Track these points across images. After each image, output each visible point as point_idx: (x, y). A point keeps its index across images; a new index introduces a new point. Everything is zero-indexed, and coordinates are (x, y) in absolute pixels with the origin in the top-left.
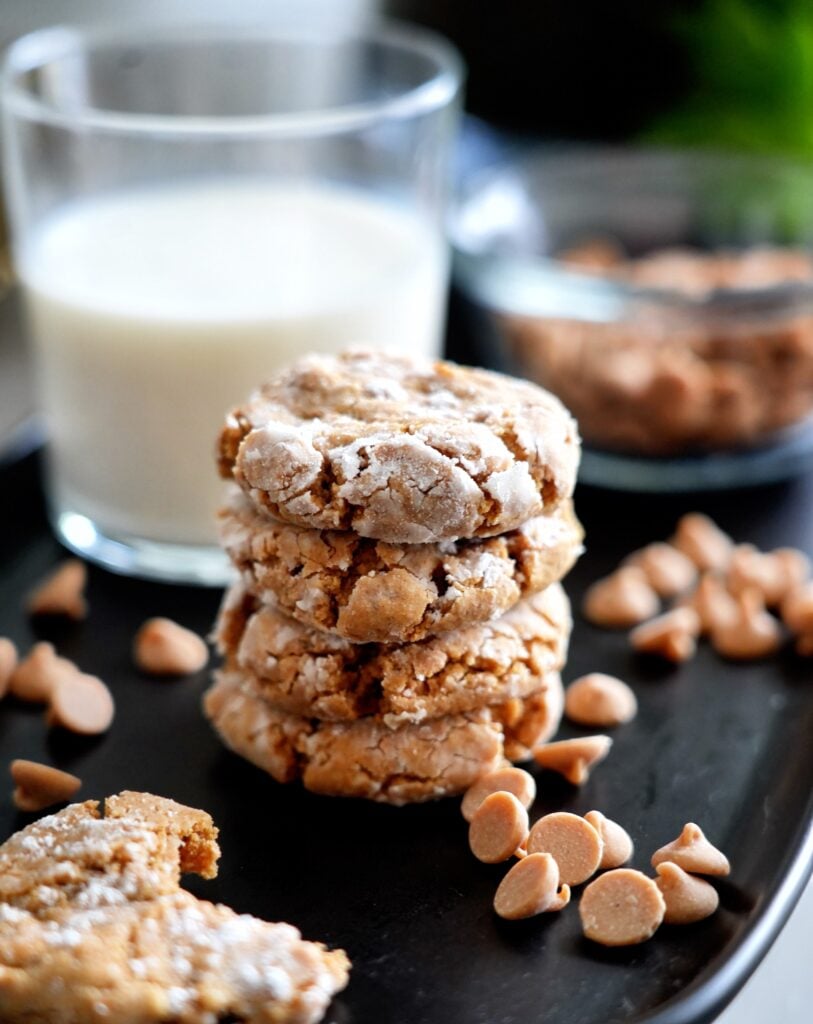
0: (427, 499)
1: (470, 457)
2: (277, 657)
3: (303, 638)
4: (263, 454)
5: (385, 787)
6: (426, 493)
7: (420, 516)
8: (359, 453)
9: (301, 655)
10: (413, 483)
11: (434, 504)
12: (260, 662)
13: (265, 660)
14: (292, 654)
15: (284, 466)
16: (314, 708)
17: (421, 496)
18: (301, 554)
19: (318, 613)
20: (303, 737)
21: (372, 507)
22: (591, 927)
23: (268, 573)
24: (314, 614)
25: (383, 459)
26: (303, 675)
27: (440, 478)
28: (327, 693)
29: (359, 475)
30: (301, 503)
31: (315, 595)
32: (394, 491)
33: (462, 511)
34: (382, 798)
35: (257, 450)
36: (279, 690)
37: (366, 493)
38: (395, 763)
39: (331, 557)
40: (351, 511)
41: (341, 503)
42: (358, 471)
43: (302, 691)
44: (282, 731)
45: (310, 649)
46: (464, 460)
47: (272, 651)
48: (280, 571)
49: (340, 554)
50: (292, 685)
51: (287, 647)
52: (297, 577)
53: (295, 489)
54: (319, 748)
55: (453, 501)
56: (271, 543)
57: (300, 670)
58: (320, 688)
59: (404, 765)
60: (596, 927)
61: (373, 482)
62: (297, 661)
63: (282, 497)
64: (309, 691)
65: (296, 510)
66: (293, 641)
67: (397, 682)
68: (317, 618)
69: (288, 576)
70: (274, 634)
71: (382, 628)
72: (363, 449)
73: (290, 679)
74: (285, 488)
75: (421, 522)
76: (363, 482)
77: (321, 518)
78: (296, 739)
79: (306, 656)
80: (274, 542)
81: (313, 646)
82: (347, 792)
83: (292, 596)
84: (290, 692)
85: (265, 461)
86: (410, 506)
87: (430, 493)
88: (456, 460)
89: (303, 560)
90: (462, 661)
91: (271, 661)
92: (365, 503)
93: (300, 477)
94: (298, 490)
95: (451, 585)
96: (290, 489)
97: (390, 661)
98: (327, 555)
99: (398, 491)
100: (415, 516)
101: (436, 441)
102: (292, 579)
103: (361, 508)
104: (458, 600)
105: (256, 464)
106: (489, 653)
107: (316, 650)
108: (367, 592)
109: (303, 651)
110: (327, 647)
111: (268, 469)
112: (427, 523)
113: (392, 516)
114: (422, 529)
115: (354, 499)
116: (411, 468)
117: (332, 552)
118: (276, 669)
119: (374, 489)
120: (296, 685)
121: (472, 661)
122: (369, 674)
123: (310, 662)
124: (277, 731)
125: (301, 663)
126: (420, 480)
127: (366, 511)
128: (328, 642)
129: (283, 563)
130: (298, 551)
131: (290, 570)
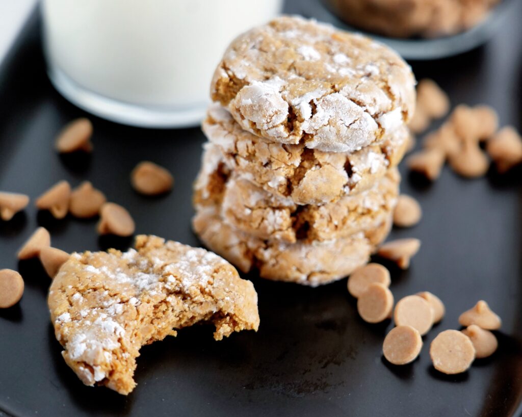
0: (349, 130)
1: (370, 105)
2: (252, 209)
3: (266, 199)
4: (253, 102)
5: (309, 277)
6: (348, 127)
7: (344, 139)
8: (310, 103)
9: (265, 208)
10: (342, 122)
11: (353, 133)
12: (239, 210)
13: (243, 210)
14: (260, 208)
15: (267, 111)
16: (272, 237)
17: (346, 128)
18: (271, 156)
19: (280, 189)
20: (261, 251)
21: (319, 135)
22: (439, 365)
23: (249, 164)
24: (278, 189)
25: (325, 108)
26: (267, 219)
27: (356, 119)
28: (280, 230)
29: (311, 117)
30: (277, 131)
31: (280, 180)
32: (332, 127)
33: (367, 136)
34: (306, 283)
35: (250, 99)
36: (251, 226)
37: (316, 128)
38: (315, 266)
39: (289, 159)
40: (306, 137)
41: (301, 133)
42: (311, 115)
43: (265, 228)
44: (247, 246)
45: (270, 204)
46: (368, 107)
47: (247, 205)
48: (257, 164)
49: (295, 157)
50: (260, 224)
51: (257, 203)
52: (268, 168)
53: (274, 123)
54: (272, 257)
55: (363, 131)
56: (251, 148)
57: (265, 216)
58: (277, 227)
59: (320, 266)
60: (441, 364)
61: (320, 121)
62: (263, 212)
63: (265, 127)
64: (270, 229)
65: (273, 134)
66: (261, 200)
67: (321, 225)
68: (280, 192)
69: (262, 167)
70: (249, 196)
71: (319, 198)
72: (312, 101)
73: (259, 221)
74: (268, 123)
75: (344, 142)
76: (315, 121)
77: (288, 140)
78: (256, 251)
79: (268, 209)
80: (253, 147)
81: (272, 203)
82: (286, 280)
83: (264, 179)
84: (258, 228)
85: (255, 106)
86: (339, 134)
87: (351, 127)
88: (364, 108)
89: (273, 160)
90: (355, 210)
91: (248, 211)
92: (314, 133)
93: (277, 117)
94: (276, 124)
95: (355, 173)
96: (270, 123)
97: (318, 213)
98: (287, 158)
99: (334, 127)
100: (342, 139)
101: (353, 96)
102: (265, 169)
103: (312, 136)
104: (360, 182)
105: (249, 107)
106: (368, 204)
107: (274, 205)
108: (311, 179)
109: (266, 206)
110: (280, 204)
111: (257, 111)
112: (347, 142)
113: (329, 139)
114: (344, 146)
115: (309, 131)
116: (341, 113)
117: (290, 156)
118: (251, 215)
119: (321, 126)
120: (262, 225)
121: (360, 210)
122: (304, 218)
123: (271, 212)
124: (244, 246)
125: (265, 213)
126: (346, 120)
127: (315, 137)
128: (281, 202)
129: (260, 160)
130: (270, 155)
131: (264, 164)
